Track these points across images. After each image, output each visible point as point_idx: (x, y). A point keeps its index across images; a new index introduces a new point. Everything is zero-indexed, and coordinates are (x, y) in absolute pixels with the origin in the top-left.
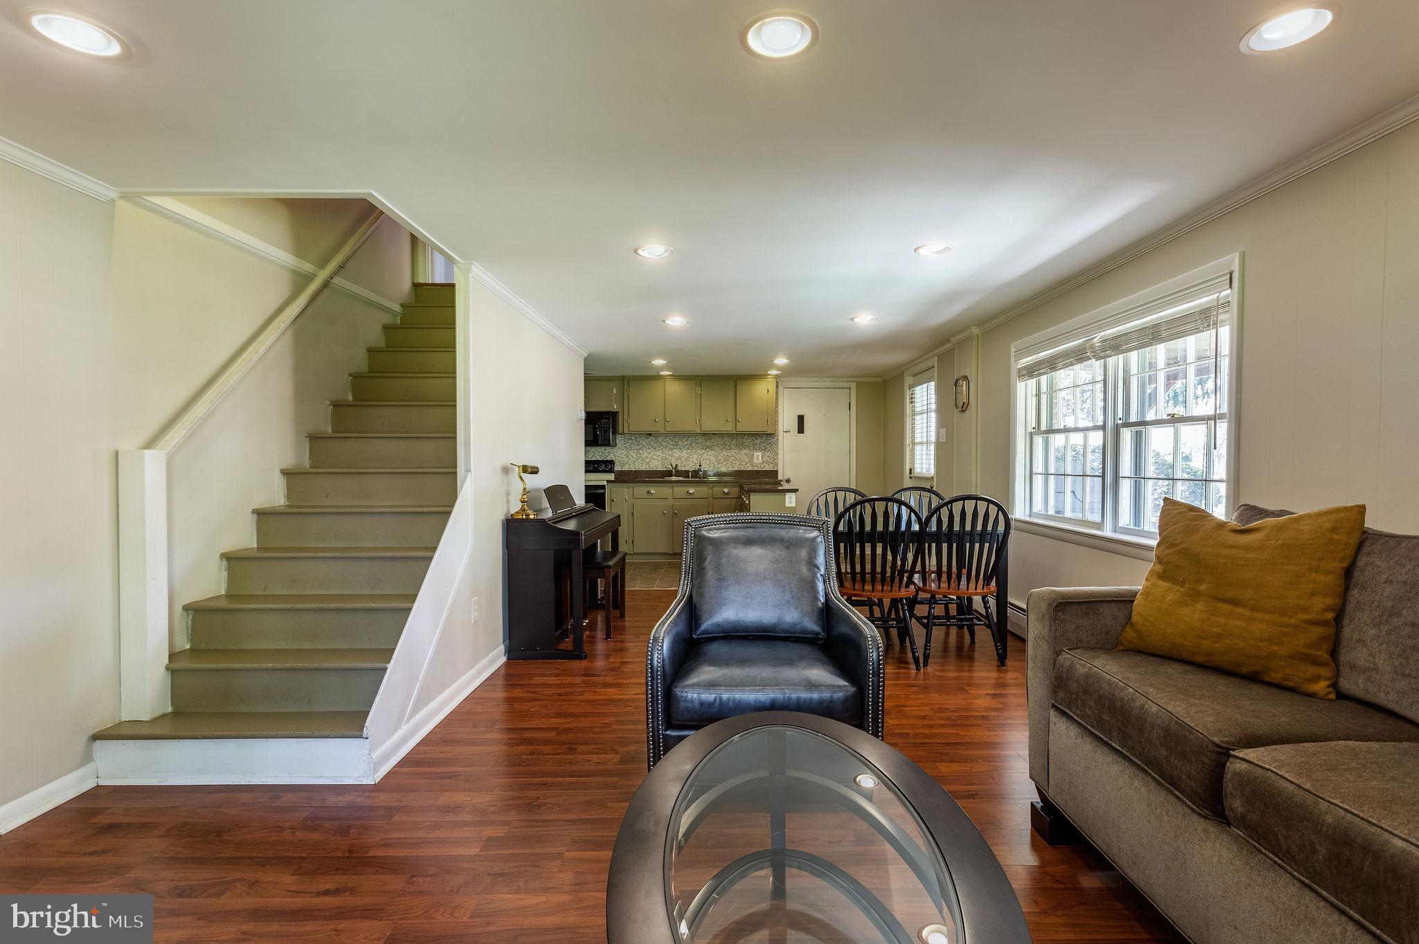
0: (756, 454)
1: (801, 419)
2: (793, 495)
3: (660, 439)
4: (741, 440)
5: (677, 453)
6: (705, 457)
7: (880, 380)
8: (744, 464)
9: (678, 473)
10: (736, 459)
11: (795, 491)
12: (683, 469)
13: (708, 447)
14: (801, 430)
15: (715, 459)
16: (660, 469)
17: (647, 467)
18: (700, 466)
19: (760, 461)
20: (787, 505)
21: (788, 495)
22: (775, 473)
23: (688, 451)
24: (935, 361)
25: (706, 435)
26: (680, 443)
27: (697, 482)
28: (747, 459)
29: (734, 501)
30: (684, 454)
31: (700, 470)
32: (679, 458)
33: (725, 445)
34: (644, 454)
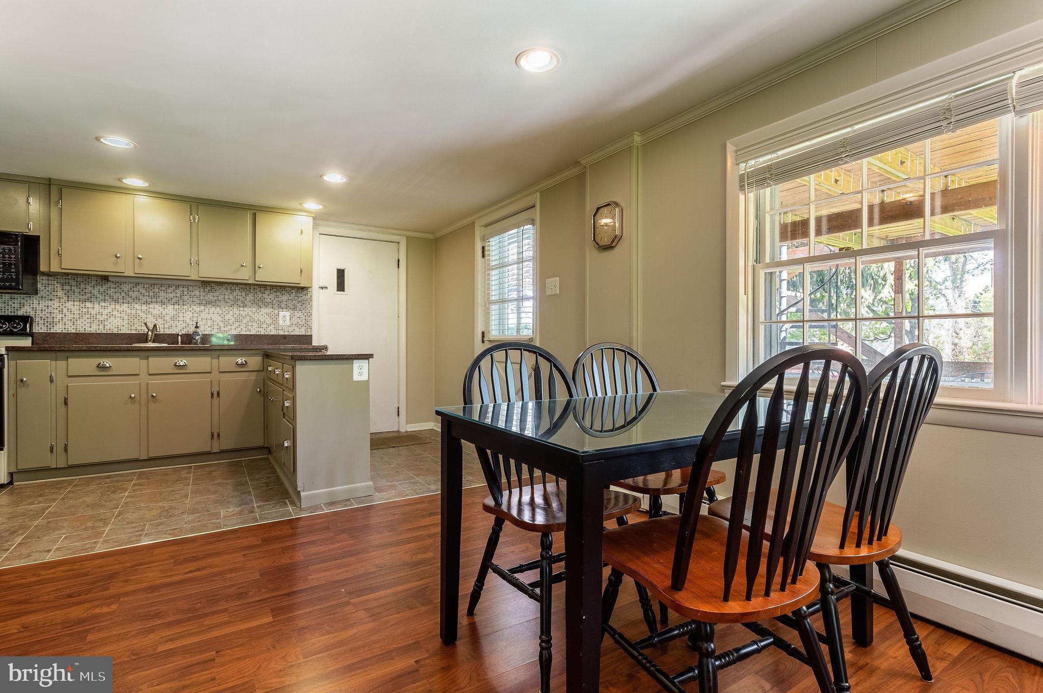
0: (281, 314)
1: (341, 274)
2: (364, 363)
3: (126, 288)
4: (260, 295)
5: (157, 309)
6: (204, 315)
7: (431, 237)
8: (264, 326)
9: (158, 338)
10: (252, 320)
11: (367, 357)
12: (168, 332)
13: (210, 303)
14: (341, 286)
15: (221, 319)
16: (125, 330)
17: (101, 327)
18: (197, 327)
19: (288, 323)
20: (356, 378)
21: (357, 364)
22: (309, 338)
23: (176, 307)
24: (536, 198)
25: (206, 284)
26: (162, 294)
27: (192, 350)
28: (269, 321)
29: (253, 377)
30: (170, 310)
31: (196, 333)
32: (161, 316)
33: (236, 300)
34: (95, 308)
